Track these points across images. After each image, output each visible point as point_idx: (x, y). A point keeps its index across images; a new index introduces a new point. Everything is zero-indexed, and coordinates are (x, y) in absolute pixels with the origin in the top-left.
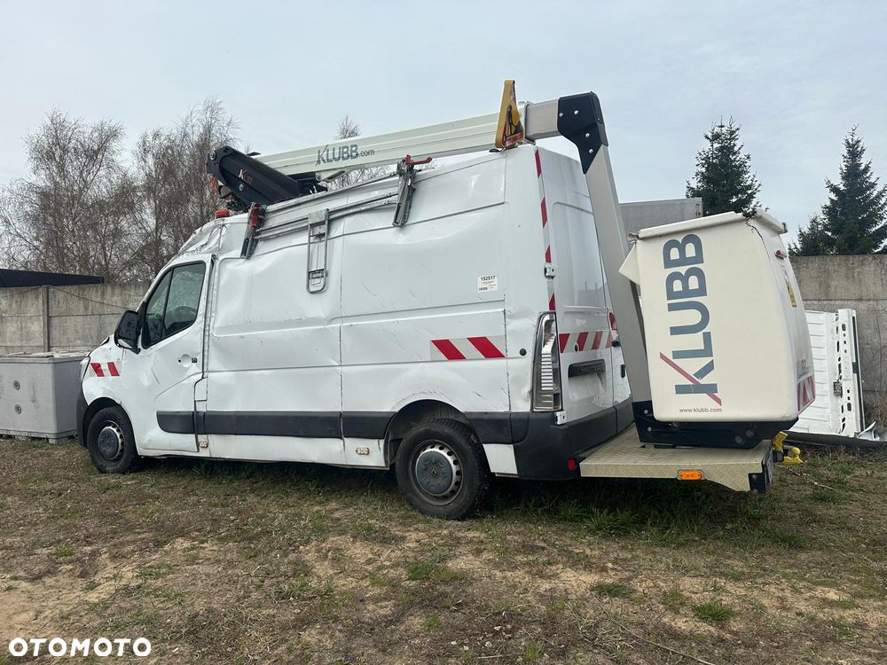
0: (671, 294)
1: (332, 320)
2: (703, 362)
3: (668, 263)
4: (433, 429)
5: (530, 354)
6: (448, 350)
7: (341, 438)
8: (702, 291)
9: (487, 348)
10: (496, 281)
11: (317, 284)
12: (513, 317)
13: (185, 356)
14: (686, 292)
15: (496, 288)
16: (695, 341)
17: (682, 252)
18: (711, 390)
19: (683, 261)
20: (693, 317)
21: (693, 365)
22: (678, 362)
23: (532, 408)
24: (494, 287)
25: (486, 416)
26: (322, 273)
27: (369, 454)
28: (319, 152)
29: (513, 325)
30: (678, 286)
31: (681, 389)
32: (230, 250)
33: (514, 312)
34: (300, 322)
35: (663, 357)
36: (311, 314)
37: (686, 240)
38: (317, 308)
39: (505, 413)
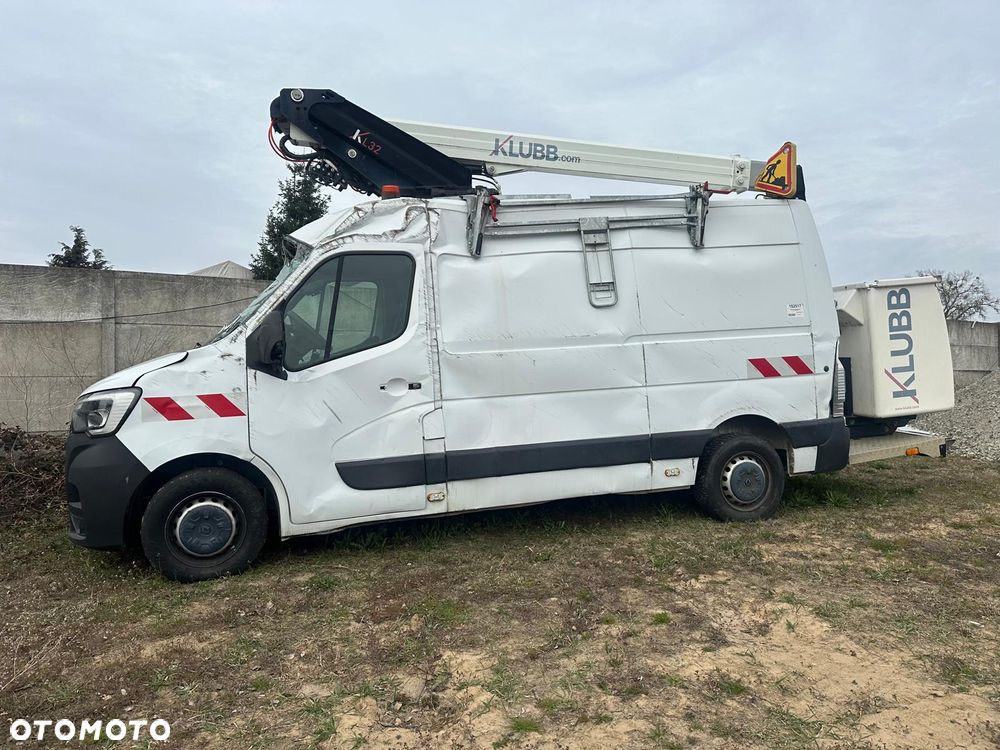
0: (892, 329)
1: (628, 339)
2: (909, 374)
3: (891, 307)
4: (747, 442)
5: (831, 370)
6: (765, 368)
7: (649, 462)
8: (909, 327)
9: (799, 366)
10: (802, 309)
11: (603, 298)
12: (820, 340)
13: (397, 381)
14: (900, 327)
15: (802, 315)
16: (904, 361)
17: (899, 299)
18: (912, 394)
19: (899, 306)
20: (903, 344)
21: (903, 377)
22: (895, 375)
23: (831, 413)
24: (801, 315)
25: (798, 425)
26: (610, 286)
27: (681, 473)
28: (497, 141)
29: (819, 346)
30: (895, 323)
31: (896, 395)
32: (445, 244)
33: (819, 336)
34: (587, 339)
35: (886, 372)
36: (601, 332)
37: (902, 292)
38: (608, 324)
39: (813, 421)
